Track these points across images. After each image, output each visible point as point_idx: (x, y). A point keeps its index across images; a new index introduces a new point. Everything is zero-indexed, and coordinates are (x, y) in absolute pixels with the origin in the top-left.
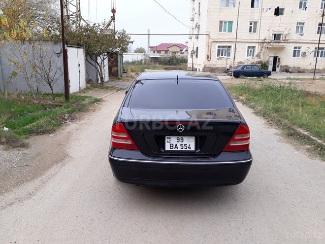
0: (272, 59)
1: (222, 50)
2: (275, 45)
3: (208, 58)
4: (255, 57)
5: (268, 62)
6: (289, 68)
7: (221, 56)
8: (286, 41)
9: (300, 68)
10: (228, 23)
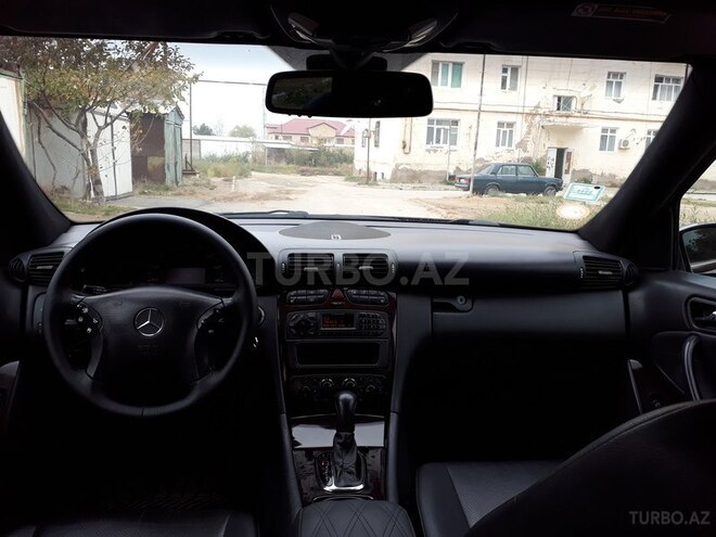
0: (553, 155)
1: (439, 131)
2: (560, 121)
3: (404, 147)
4: (514, 147)
5: (544, 159)
6: (592, 175)
7: (435, 145)
8: (585, 114)
9: (614, 176)
10: (451, 66)
